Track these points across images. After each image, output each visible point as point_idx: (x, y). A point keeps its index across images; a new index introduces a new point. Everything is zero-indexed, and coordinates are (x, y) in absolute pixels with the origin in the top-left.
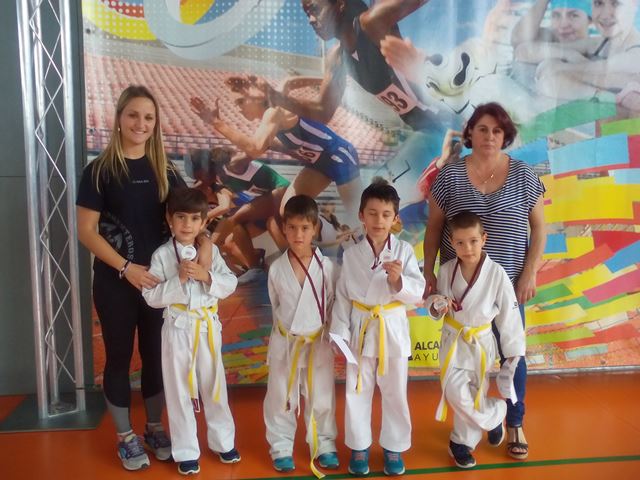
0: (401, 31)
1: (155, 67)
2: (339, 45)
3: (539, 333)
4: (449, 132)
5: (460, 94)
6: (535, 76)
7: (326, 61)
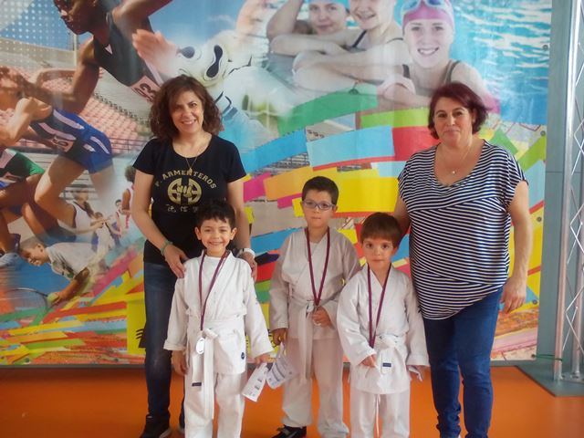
0: (152, 25)
2: (92, 39)
5: (214, 85)
6: (292, 68)
7: (78, 54)
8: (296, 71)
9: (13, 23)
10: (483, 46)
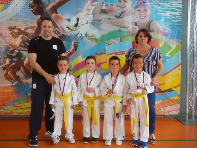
2: (40, 17)
5: (77, 30)
6: (100, 24)
7: (36, 21)
8: (102, 25)
10: (160, 15)
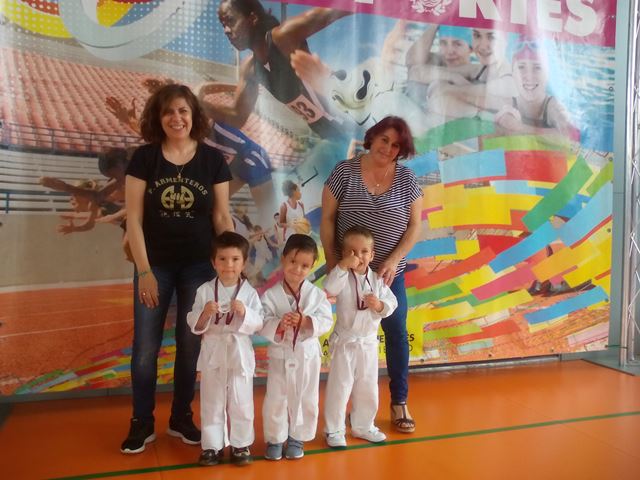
0: (311, 47)
1: (70, 65)
3: (434, 329)
4: (353, 141)
6: (426, 94)
7: (240, 70)
9: (180, 37)
